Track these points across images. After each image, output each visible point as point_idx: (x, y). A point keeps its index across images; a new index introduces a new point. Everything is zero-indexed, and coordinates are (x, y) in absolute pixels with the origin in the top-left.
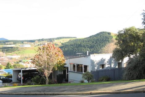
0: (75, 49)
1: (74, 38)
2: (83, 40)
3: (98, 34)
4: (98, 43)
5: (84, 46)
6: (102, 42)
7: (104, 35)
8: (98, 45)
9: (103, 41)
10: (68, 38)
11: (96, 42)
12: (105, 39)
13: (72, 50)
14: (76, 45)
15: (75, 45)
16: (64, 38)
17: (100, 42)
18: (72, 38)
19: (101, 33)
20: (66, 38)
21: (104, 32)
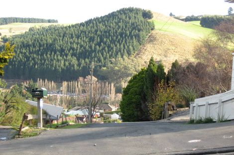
0: (33, 59)
1: (49, 21)
2: (64, 32)
3: (112, 15)
4: (105, 43)
5: (62, 50)
6: (119, 42)
7: (130, 18)
8: (104, 49)
9: (121, 36)
10: (30, 21)
11: (102, 41)
12: (128, 33)
13: (24, 60)
14: (40, 46)
15: (34, 47)
16: (15, 20)
17: (113, 41)
18: (43, 21)
19: (123, 11)
20: (23, 21)
21: (131, 10)
